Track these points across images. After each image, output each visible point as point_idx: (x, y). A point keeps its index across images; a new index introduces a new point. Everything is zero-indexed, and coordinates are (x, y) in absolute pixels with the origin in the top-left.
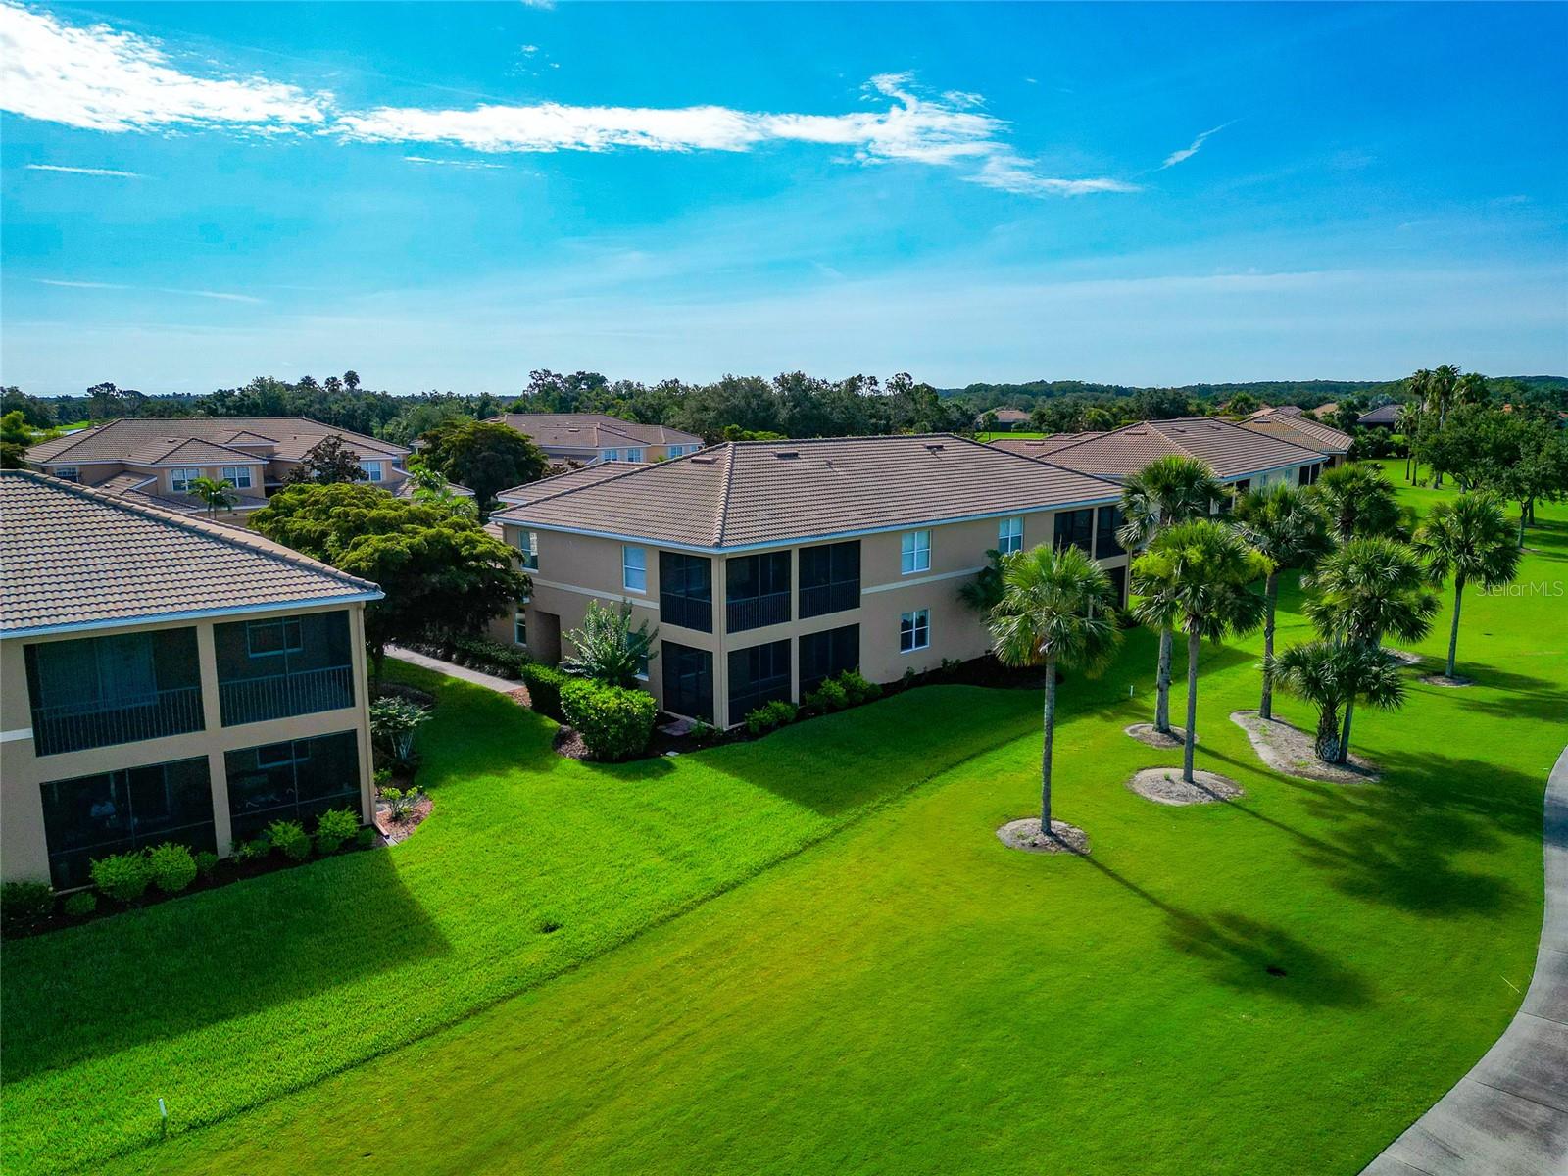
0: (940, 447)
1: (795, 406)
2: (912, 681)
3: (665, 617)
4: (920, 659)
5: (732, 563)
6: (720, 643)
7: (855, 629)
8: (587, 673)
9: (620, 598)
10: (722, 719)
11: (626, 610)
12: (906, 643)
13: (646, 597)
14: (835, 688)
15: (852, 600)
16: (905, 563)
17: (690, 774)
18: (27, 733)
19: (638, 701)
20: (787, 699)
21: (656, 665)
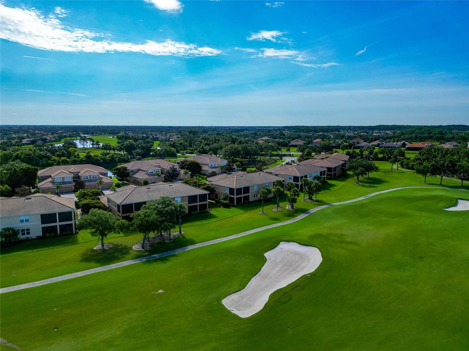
0: (260, 174)
1: (244, 151)
2: (255, 201)
3: (229, 194)
4: (256, 199)
5: (236, 189)
6: (235, 197)
7: (249, 195)
8: (222, 199)
9: (225, 192)
10: (235, 204)
11: (226, 193)
12: (255, 197)
13: (227, 192)
14: (246, 201)
15: (248, 192)
16: (254, 188)
17: (233, 209)
18: (188, 202)
19: (228, 202)
20: (242, 202)
21: (229, 199)
